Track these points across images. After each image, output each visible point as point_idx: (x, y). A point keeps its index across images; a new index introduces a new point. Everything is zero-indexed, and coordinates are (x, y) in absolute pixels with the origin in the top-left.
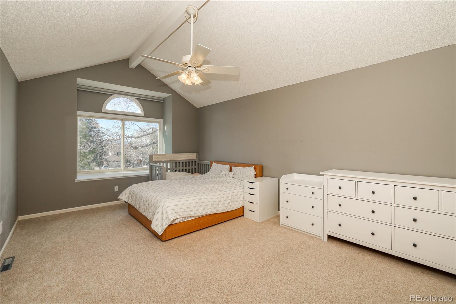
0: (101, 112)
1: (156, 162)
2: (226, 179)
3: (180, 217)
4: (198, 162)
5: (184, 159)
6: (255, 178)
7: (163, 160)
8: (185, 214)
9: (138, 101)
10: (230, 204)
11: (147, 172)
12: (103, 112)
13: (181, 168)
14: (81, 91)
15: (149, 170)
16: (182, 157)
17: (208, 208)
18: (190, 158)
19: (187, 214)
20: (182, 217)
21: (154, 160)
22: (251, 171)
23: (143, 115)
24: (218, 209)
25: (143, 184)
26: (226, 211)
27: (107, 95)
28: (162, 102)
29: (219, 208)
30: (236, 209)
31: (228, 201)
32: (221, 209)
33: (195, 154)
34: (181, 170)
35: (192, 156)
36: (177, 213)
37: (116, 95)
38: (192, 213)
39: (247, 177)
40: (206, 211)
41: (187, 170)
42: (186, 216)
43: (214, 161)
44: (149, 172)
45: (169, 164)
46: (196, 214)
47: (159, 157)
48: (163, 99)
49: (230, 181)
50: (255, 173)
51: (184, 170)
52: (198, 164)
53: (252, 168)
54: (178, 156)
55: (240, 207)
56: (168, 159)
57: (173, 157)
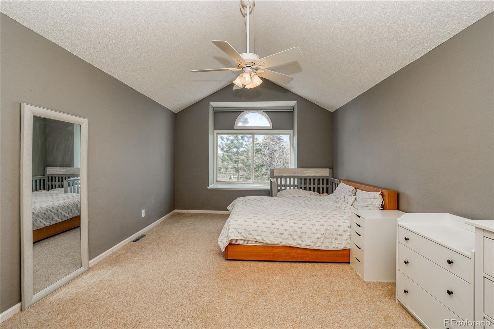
0: (233, 128)
1: (277, 177)
2: (341, 205)
3: (244, 239)
4: (331, 179)
5: (311, 175)
6: (381, 210)
7: (285, 175)
8: (250, 237)
9: (266, 114)
10: (322, 240)
11: (268, 187)
12: (235, 128)
13: (308, 186)
14: (217, 112)
15: (269, 185)
16: (308, 173)
17: (284, 237)
18: (320, 174)
19: (253, 237)
20: (246, 239)
21: (275, 174)
22: (376, 198)
23: (272, 128)
24: (300, 242)
25: (246, 198)
26: (313, 248)
27: (237, 112)
28: (290, 112)
29: (302, 241)
30: (333, 249)
31: (318, 235)
32: (305, 243)
33: (328, 169)
34: (308, 188)
35: (324, 173)
36: (240, 233)
37: (245, 111)
38: (259, 238)
39: (368, 206)
40: (280, 240)
41: (316, 190)
42: (252, 240)
43: (342, 180)
44: (269, 186)
45: (292, 180)
46: (264, 240)
47: (280, 171)
48: (292, 108)
49: (345, 208)
50: (382, 202)
51: (312, 189)
52: (331, 182)
53: (378, 195)
54: (304, 171)
55: (341, 249)
56: (291, 175)
57: (298, 172)
